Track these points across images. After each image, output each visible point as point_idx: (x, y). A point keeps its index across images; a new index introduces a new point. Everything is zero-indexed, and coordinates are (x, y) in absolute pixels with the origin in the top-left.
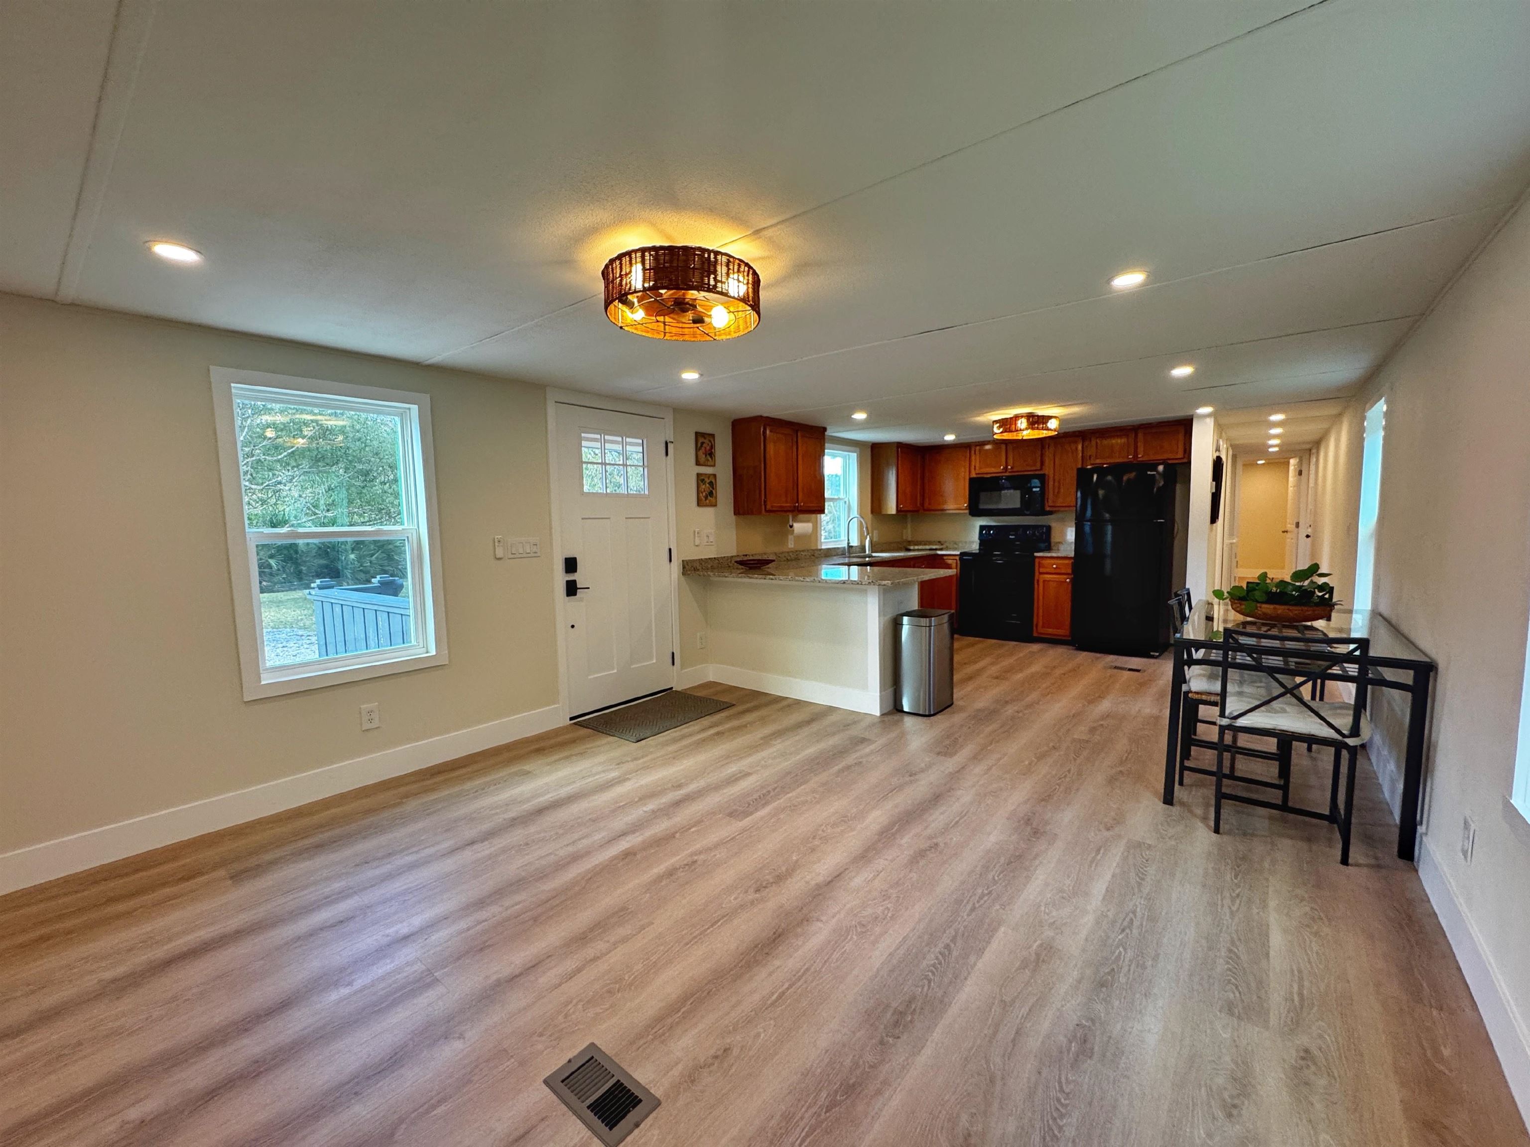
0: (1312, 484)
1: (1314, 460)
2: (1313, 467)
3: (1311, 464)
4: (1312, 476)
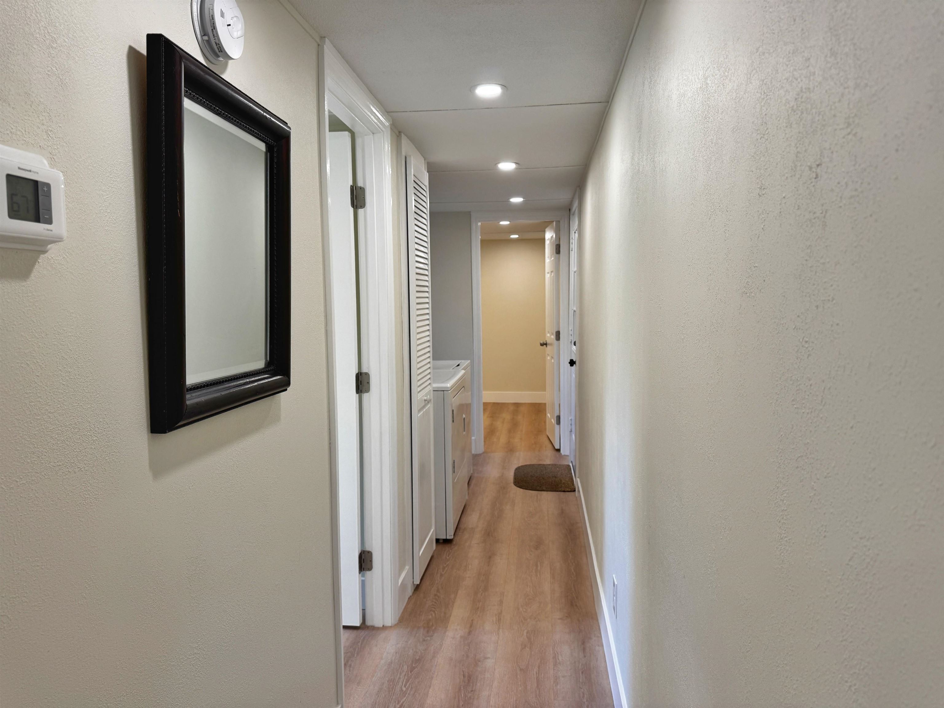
0: (574, 268)
1: (575, 225)
2: (574, 236)
3: (572, 233)
4: (574, 255)
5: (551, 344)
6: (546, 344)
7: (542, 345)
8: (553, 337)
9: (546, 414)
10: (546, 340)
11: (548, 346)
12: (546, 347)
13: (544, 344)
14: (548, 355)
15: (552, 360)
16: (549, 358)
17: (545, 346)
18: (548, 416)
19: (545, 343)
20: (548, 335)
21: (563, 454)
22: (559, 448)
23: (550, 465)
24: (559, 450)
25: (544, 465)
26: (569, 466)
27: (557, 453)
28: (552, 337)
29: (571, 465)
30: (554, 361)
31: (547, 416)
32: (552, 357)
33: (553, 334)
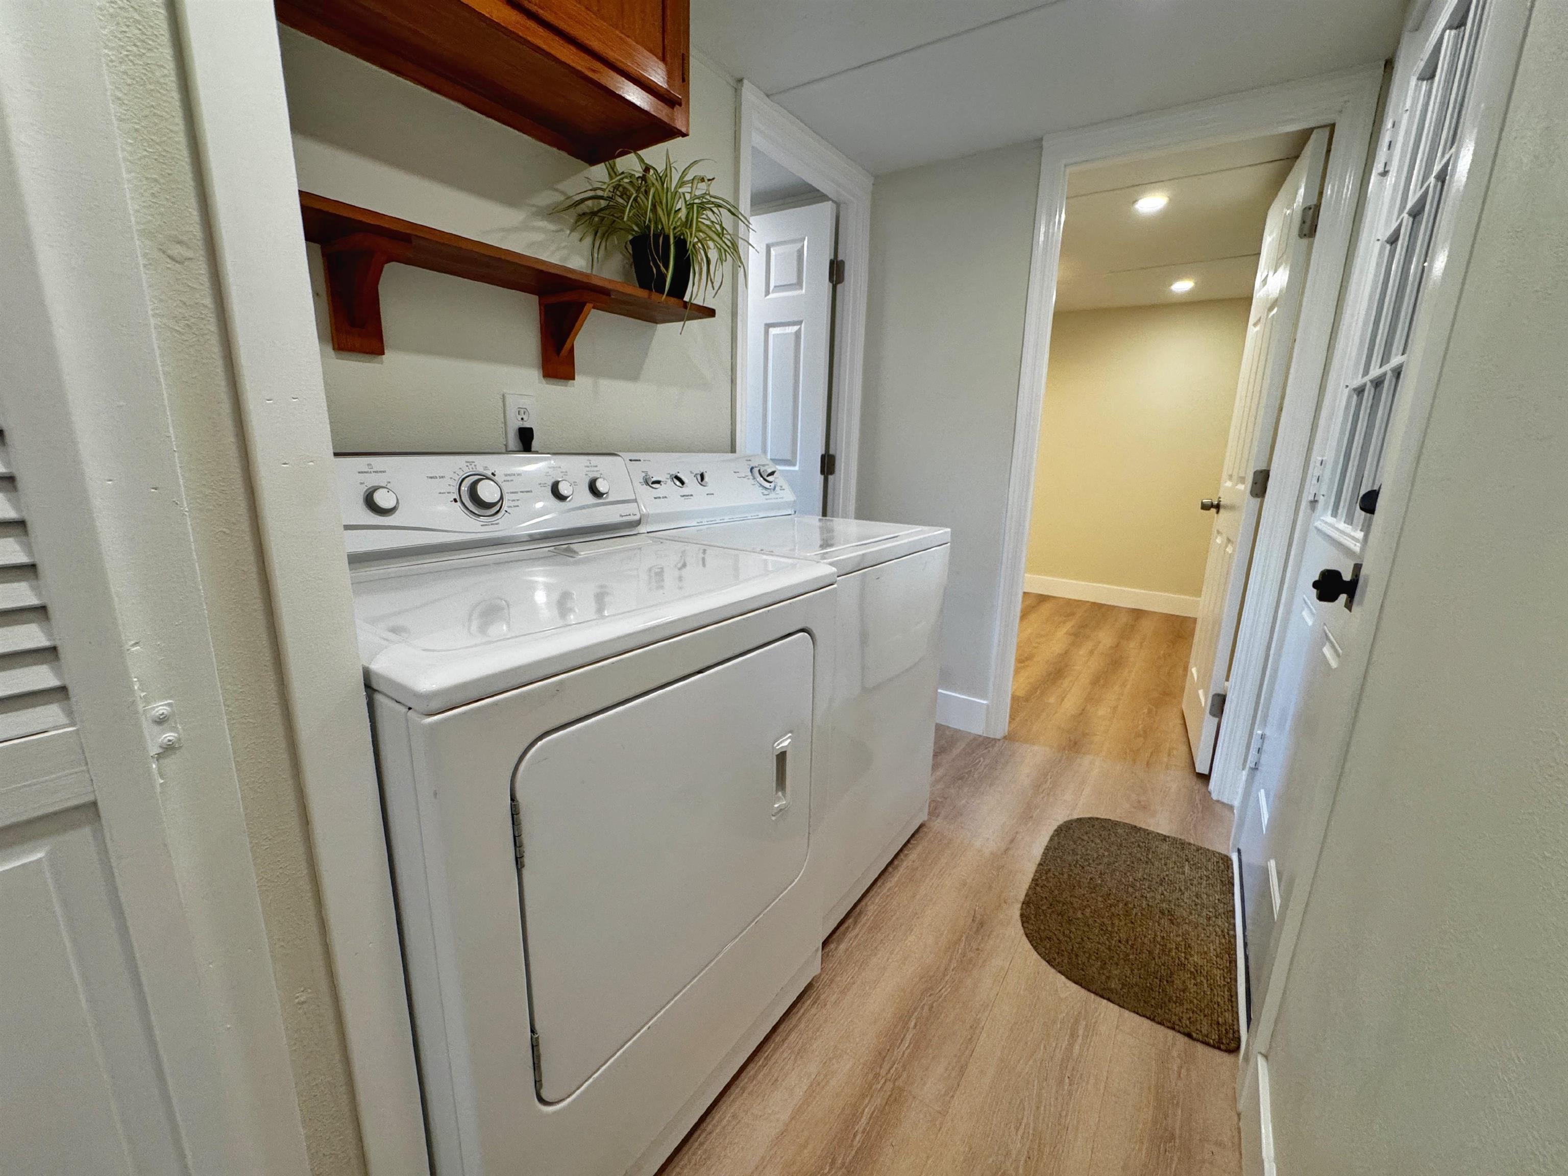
5: (1231, 508)
6: (1218, 507)
7: (1205, 507)
8: (1244, 488)
9: (1186, 669)
10: (1220, 495)
11: (1222, 511)
12: (1218, 512)
13: (1212, 506)
14: (1218, 532)
15: (1226, 546)
16: (1219, 541)
17: (1213, 510)
18: (1192, 674)
19: (1216, 503)
20: (1229, 484)
21: (1214, 796)
22: (1207, 772)
23: (1165, 838)
24: (1205, 778)
25: (1148, 833)
26: (1227, 860)
27: (1197, 785)
28: (1241, 487)
29: (1235, 857)
30: (1234, 551)
31: (1189, 673)
32: (1229, 540)
33: (1242, 480)
